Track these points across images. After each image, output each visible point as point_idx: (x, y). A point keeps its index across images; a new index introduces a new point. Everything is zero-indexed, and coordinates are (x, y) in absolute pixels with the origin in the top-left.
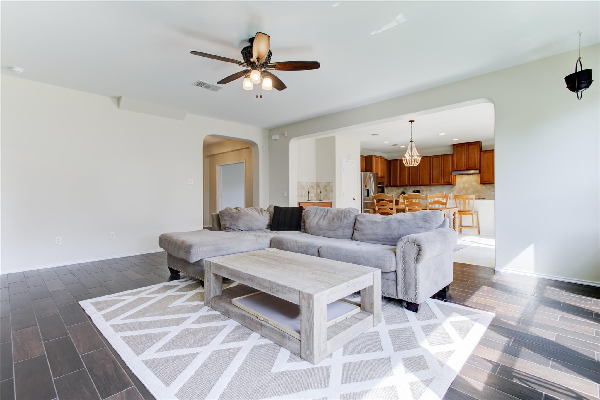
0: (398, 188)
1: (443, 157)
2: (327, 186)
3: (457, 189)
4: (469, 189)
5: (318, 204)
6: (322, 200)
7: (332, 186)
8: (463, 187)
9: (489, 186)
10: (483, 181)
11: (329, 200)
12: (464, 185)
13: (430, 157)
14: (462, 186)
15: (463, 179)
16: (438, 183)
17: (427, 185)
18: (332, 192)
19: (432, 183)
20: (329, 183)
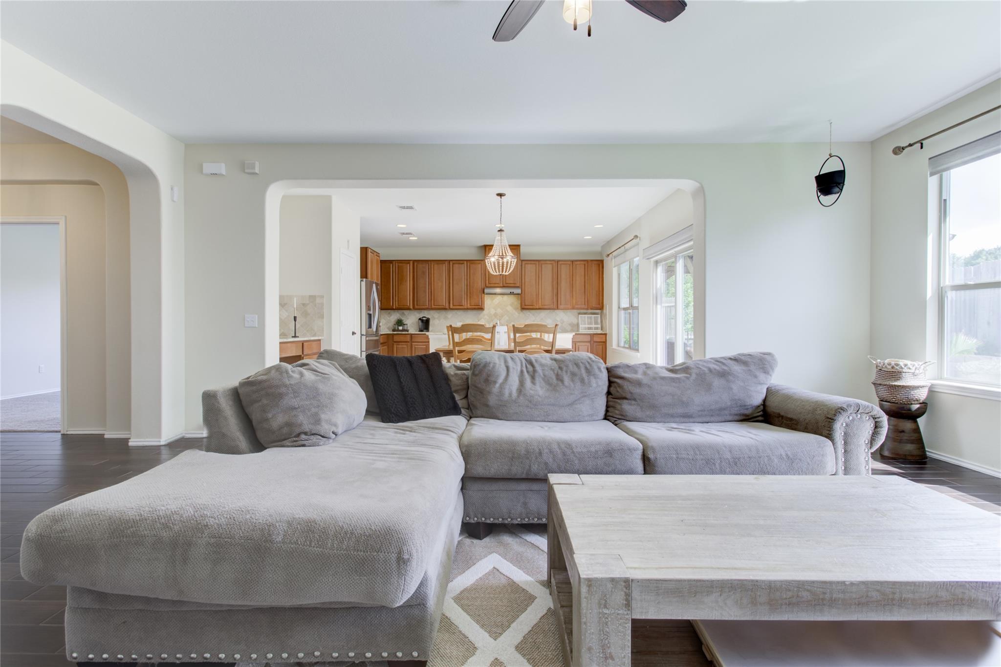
0: (389, 313)
1: (469, 264)
2: (308, 304)
3: (486, 317)
4: (502, 316)
5: (303, 344)
6: (297, 335)
7: (322, 304)
8: (495, 313)
9: (529, 313)
10: (525, 305)
11: (314, 335)
12: (496, 310)
13: (450, 261)
14: (493, 311)
15: (494, 301)
16: (462, 306)
17: (445, 309)
18: (323, 318)
19: (451, 306)
20: (313, 298)
